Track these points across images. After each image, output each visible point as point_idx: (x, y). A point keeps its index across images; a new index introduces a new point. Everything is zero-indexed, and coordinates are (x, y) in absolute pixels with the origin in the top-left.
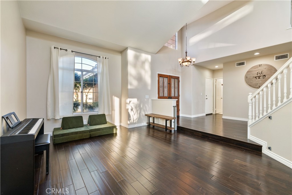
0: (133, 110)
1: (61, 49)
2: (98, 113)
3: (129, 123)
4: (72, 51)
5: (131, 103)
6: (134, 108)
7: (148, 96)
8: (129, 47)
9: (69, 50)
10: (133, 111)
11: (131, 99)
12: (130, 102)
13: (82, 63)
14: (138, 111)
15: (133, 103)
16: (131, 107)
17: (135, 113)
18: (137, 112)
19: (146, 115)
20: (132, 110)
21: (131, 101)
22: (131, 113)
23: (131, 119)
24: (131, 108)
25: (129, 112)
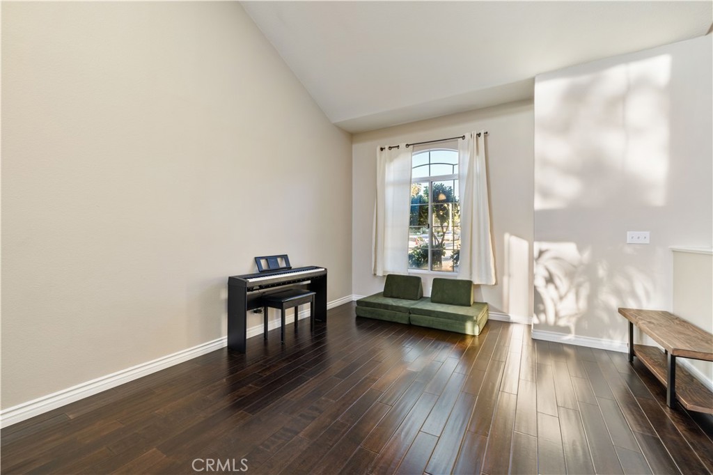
0: (557, 281)
1: (390, 148)
2: (456, 276)
3: (535, 320)
4: (407, 145)
5: (546, 256)
6: (561, 276)
7: (647, 234)
8: (538, 75)
9: (403, 145)
10: (556, 288)
11: (545, 246)
12: (541, 253)
13: (430, 164)
14: (579, 286)
15: (556, 258)
16: (548, 270)
17: (566, 295)
18: (573, 291)
19: (622, 311)
20: (550, 280)
21: (547, 251)
22: (548, 293)
23: (544, 311)
24: (546, 274)
25: (535, 287)
